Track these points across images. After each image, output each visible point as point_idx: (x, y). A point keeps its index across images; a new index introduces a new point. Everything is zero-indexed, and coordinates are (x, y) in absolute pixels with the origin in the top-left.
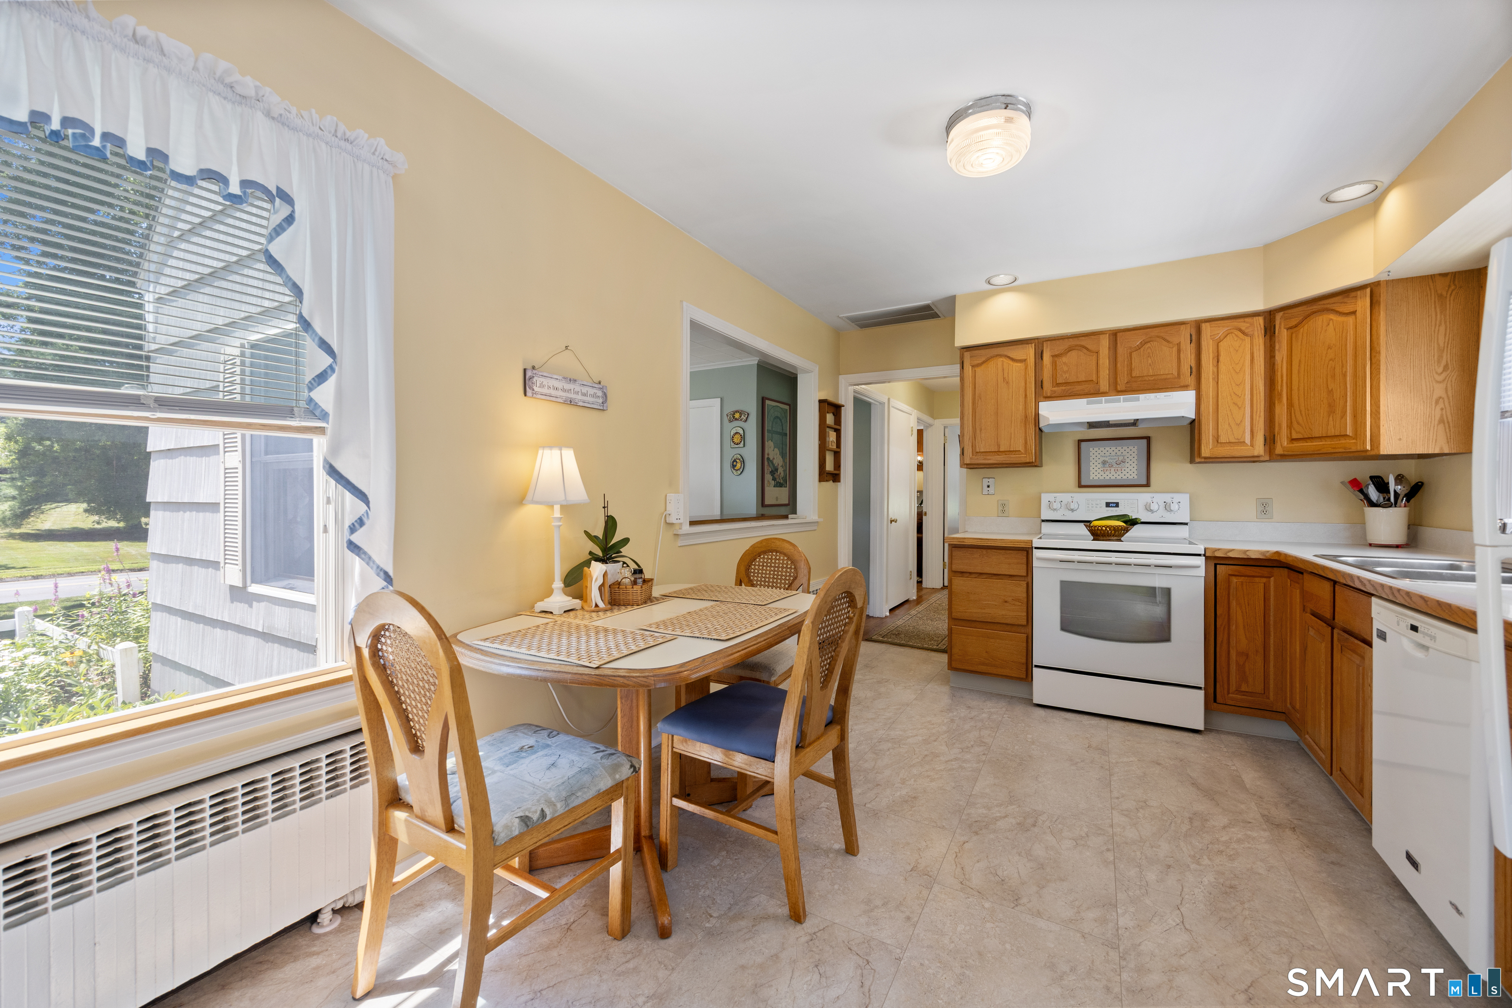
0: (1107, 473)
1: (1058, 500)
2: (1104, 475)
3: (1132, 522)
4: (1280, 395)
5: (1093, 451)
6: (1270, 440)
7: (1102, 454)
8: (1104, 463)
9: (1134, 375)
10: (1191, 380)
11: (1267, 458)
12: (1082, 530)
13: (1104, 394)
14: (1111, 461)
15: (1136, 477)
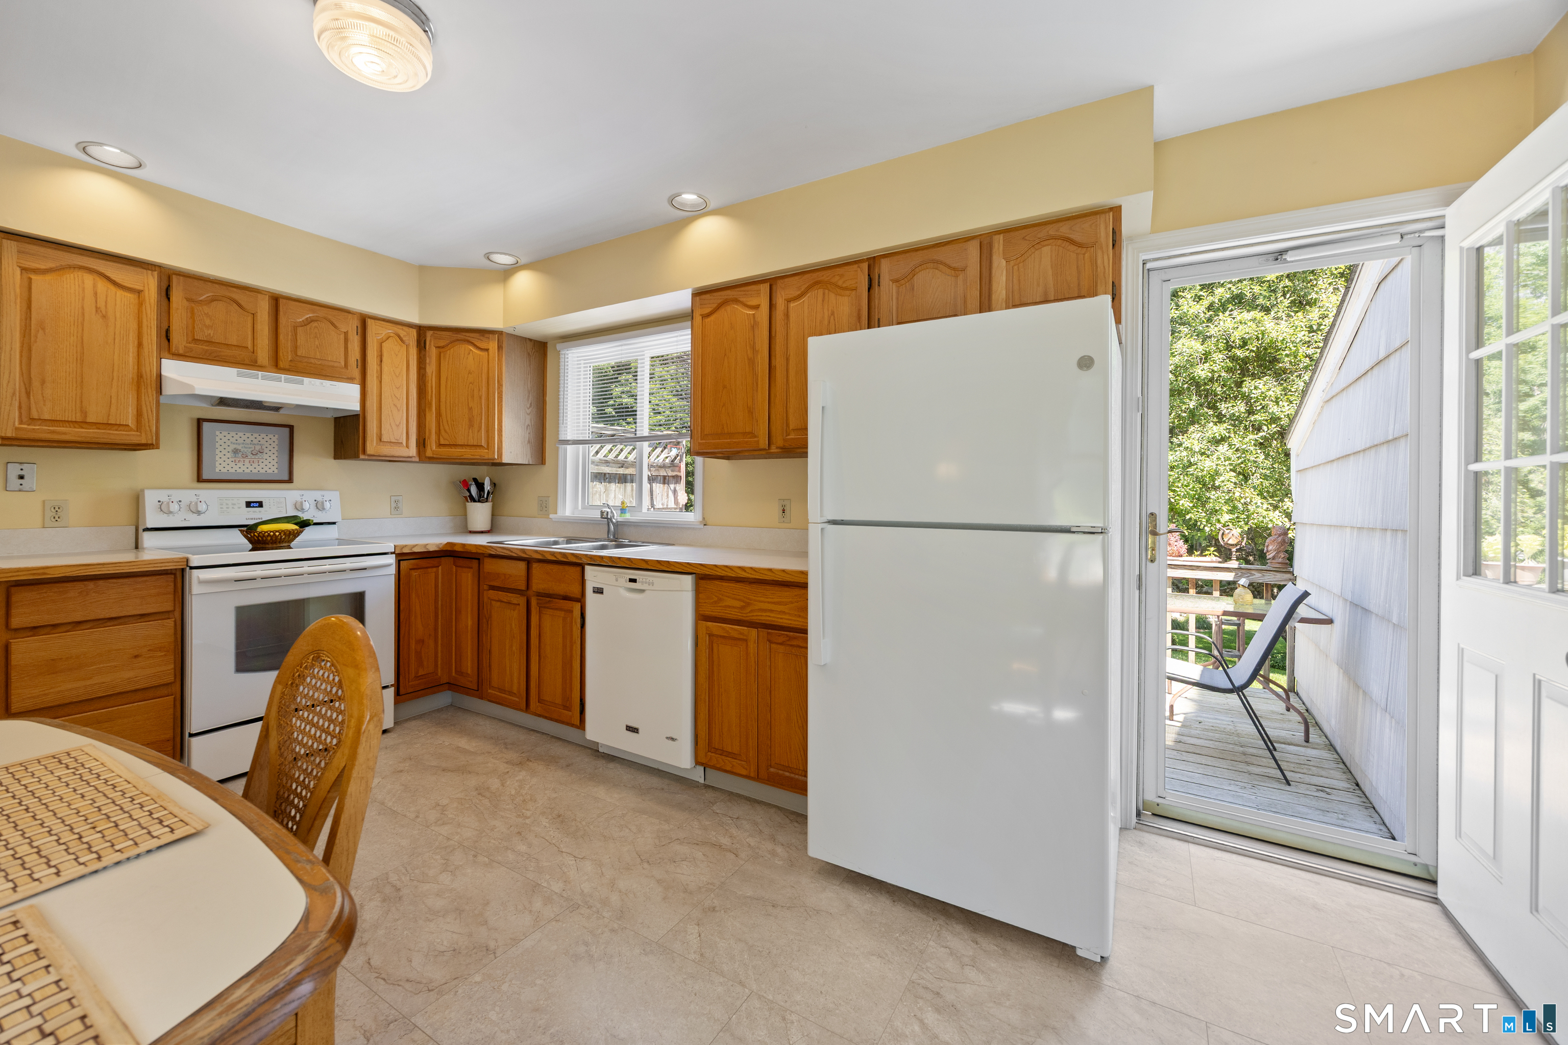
0: (240, 465)
1: (175, 499)
2: (236, 468)
3: (304, 524)
4: (430, 404)
5: (221, 436)
6: (422, 443)
7: (233, 440)
8: (236, 452)
9: (299, 353)
10: (356, 373)
11: (417, 459)
12: (238, 538)
13: (261, 368)
14: (246, 450)
15: (276, 471)
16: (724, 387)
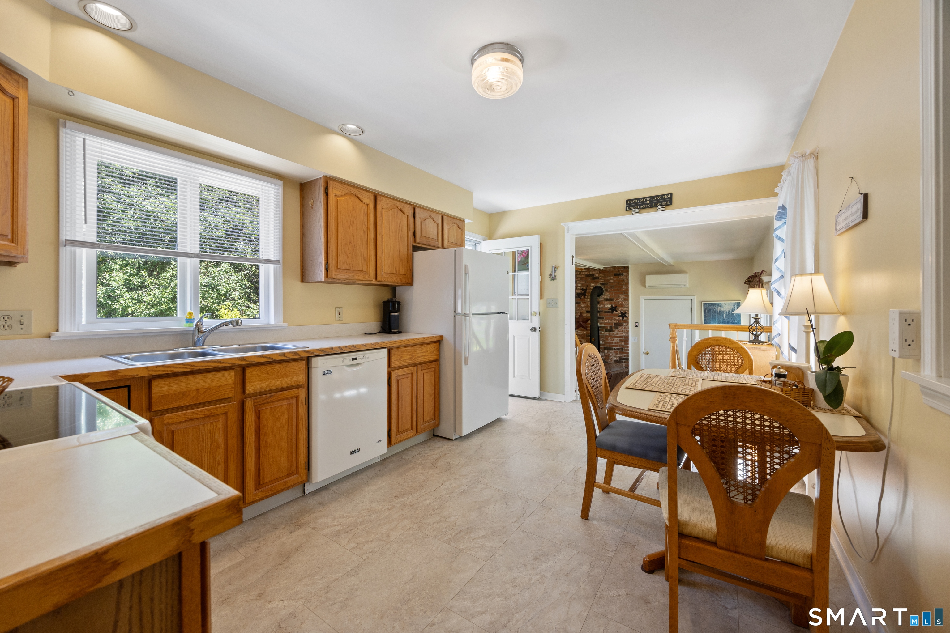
16: (350, 243)
